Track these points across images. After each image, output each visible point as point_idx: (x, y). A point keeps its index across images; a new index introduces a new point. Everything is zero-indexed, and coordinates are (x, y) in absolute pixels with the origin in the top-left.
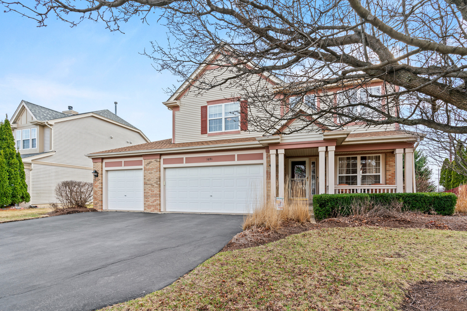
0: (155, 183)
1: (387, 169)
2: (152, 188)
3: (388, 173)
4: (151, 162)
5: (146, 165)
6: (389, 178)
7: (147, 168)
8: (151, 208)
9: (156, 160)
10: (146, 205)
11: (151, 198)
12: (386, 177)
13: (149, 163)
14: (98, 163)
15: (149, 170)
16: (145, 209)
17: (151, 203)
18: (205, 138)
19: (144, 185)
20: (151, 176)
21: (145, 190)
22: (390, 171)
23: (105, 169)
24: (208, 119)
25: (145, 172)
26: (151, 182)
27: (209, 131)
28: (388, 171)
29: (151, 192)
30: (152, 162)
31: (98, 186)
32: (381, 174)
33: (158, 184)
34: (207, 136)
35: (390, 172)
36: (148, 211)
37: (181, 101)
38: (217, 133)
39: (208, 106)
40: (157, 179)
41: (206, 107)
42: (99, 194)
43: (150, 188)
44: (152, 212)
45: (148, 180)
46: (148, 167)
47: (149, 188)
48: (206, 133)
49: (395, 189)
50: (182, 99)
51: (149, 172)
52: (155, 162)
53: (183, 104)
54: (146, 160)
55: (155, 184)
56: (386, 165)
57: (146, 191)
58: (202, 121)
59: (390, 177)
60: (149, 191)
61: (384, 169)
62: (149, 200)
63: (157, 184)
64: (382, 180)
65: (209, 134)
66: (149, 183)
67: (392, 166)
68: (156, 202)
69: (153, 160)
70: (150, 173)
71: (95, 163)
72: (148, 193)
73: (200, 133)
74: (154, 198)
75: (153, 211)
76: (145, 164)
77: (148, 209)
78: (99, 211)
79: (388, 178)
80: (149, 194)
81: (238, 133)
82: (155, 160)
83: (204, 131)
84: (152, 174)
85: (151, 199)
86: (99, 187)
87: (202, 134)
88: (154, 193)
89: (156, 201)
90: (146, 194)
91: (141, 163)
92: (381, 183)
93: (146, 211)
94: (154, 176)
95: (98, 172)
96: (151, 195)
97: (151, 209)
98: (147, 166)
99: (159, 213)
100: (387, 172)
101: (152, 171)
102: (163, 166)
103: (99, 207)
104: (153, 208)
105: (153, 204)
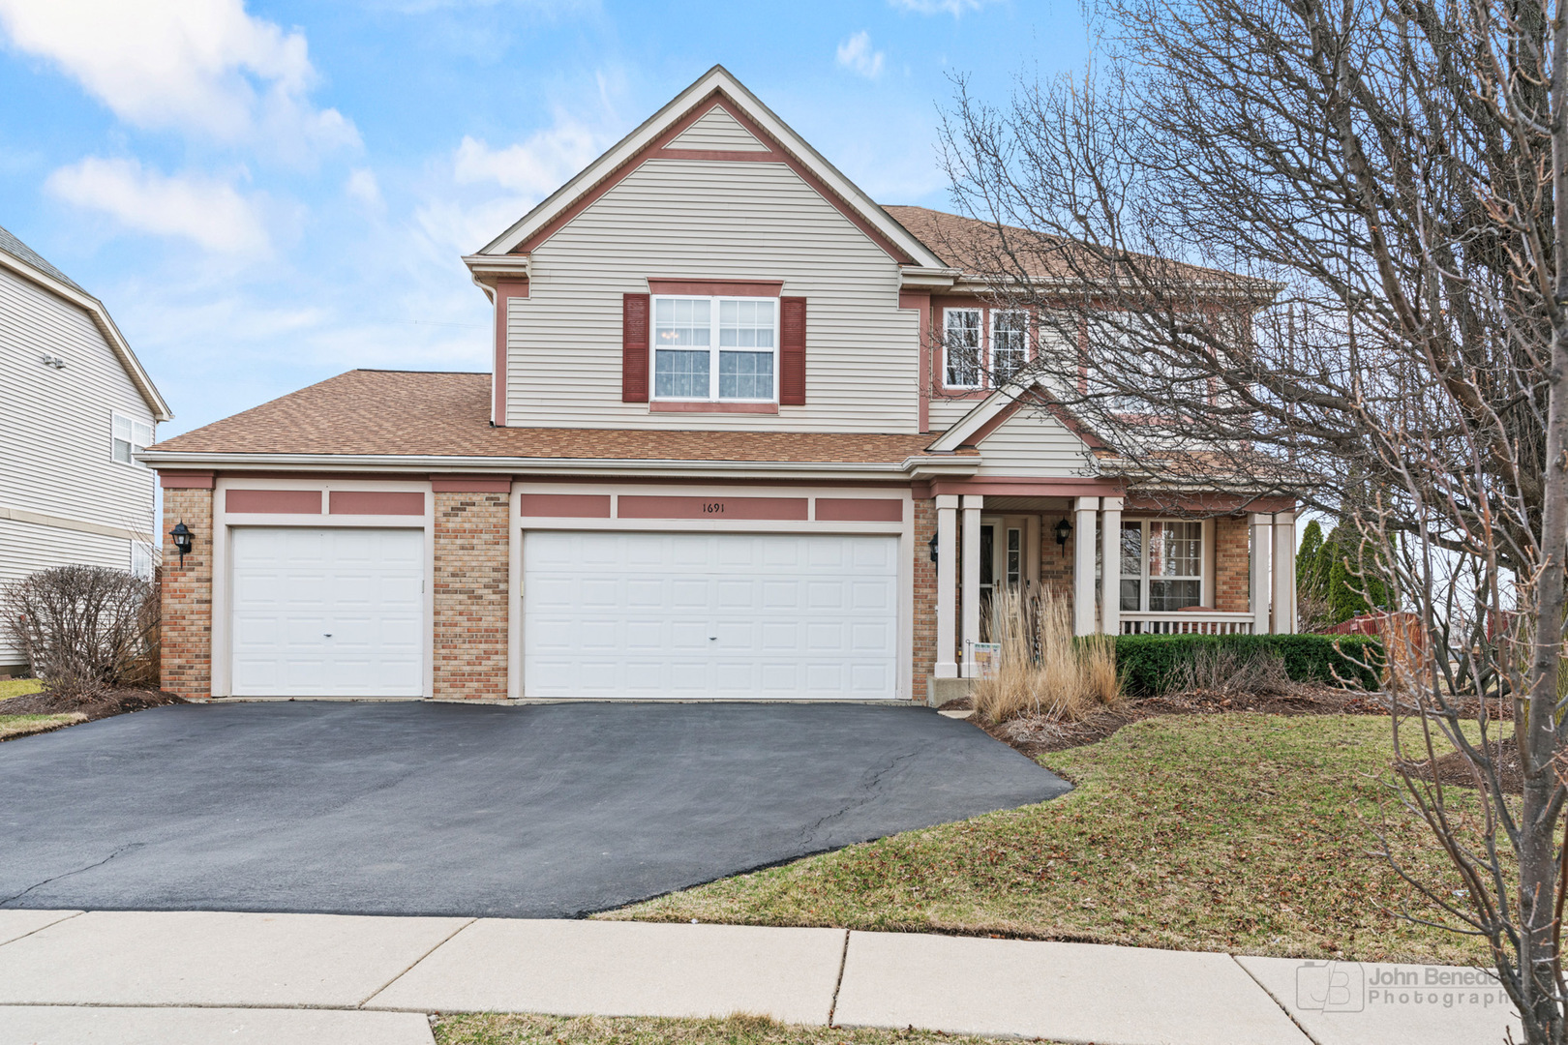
0: (486, 587)
1: (1219, 565)
2: (474, 608)
3: (1222, 577)
4: (468, 504)
5: (446, 515)
6: (1224, 592)
7: (450, 525)
8: (467, 684)
9: (492, 499)
10: (440, 673)
11: (467, 646)
12: (1215, 588)
13: (459, 509)
14: (188, 493)
15: (457, 533)
16: (436, 691)
17: (469, 664)
18: (637, 417)
19: (436, 592)
20: (466, 558)
21: (437, 613)
22: (1226, 569)
23: (223, 518)
24: (653, 346)
25: (442, 541)
26: (468, 583)
27: (656, 395)
28: (1221, 569)
29: (469, 620)
30: (474, 504)
31: (192, 591)
32: (1204, 577)
33: (501, 592)
34: (645, 412)
35: (1227, 573)
36: (455, 696)
37: (536, 259)
38: (687, 404)
39: (654, 298)
40: (495, 570)
41: (645, 299)
42: (194, 628)
43: (462, 607)
44: (472, 702)
45: (454, 575)
46: (453, 523)
47: (458, 608)
48: (645, 400)
49: (1251, 624)
50: (542, 252)
51: (459, 542)
52: (487, 503)
53: (547, 273)
54: (444, 497)
55: (486, 591)
56: (1216, 551)
57: (442, 618)
58: (628, 352)
59: (1225, 587)
60: (458, 618)
61: (1211, 564)
62: (456, 652)
63: (494, 593)
64: (1205, 597)
65: (654, 403)
66: (458, 586)
67: (1230, 556)
68: (491, 663)
69: (476, 498)
70: (463, 548)
71: (171, 493)
72: (456, 625)
73: (620, 397)
74: (483, 646)
75: (474, 697)
76: (442, 509)
77: (451, 690)
78: (193, 701)
79: (1219, 594)
80: (458, 630)
81: (770, 411)
82: (487, 499)
83: (635, 388)
84: (475, 552)
85: (467, 651)
86: (195, 596)
87: (625, 400)
88: (483, 624)
89: (488, 658)
90: (442, 629)
91: (416, 505)
92: (1202, 604)
93: (440, 698)
94: (481, 558)
95: (191, 530)
96: (466, 634)
97: (466, 690)
98: (452, 519)
99: (504, 703)
100: (1219, 573)
101: (475, 541)
102: (518, 521)
103: (195, 684)
104: (475, 685)
105: (478, 668)
